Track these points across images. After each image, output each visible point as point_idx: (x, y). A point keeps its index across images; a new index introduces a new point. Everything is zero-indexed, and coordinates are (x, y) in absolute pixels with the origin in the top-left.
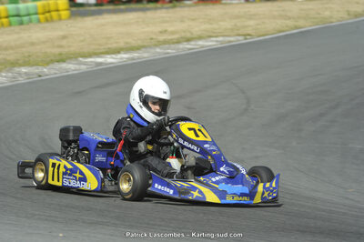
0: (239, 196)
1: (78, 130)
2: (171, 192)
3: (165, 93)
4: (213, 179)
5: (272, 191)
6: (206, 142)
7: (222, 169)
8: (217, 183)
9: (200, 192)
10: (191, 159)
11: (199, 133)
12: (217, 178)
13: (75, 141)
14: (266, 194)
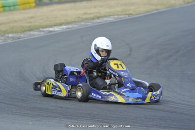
0: (136, 99)
1: (63, 65)
2: (100, 97)
3: (108, 46)
4: (123, 90)
5: (156, 96)
6: (122, 71)
7: (128, 85)
8: (124, 92)
9: (115, 97)
10: (113, 80)
11: (120, 66)
12: (125, 90)
13: (62, 71)
14: (153, 98)
